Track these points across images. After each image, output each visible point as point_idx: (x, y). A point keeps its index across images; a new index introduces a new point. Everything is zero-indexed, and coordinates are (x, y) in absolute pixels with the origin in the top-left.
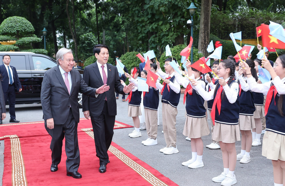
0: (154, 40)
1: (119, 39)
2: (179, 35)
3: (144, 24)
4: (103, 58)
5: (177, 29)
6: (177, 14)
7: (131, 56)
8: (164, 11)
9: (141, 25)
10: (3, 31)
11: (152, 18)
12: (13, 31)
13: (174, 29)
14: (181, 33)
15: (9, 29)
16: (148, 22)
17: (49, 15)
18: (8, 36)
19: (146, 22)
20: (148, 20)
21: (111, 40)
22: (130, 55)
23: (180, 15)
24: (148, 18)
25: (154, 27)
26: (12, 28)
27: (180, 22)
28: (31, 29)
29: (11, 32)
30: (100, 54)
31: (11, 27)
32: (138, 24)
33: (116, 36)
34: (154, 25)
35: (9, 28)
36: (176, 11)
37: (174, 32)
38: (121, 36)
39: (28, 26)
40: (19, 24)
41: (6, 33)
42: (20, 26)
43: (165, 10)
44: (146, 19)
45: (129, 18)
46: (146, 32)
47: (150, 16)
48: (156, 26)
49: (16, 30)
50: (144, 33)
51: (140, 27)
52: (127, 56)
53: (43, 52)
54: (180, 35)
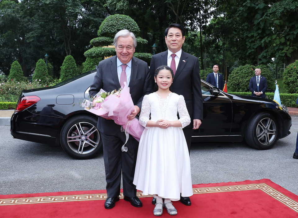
0: (266, 55)
1: (217, 60)
2: (296, 49)
3: (253, 40)
4: (170, 42)
5: (293, 43)
6: (295, 26)
7: (245, 70)
9: (250, 41)
10: (102, 31)
11: (262, 33)
12: (113, 31)
13: (290, 43)
15: (108, 29)
16: (258, 37)
17: (159, 35)
18: (107, 36)
19: (256, 37)
20: (258, 36)
21: (210, 62)
22: (244, 68)
24: (258, 33)
25: (267, 41)
26: (112, 27)
28: (135, 29)
29: (110, 31)
31: (111, 25)
32: (247, 40)
33: (214, 58)
34: (268, 38)
35: (109, 26)
36: (293, 24)
37: (290, 46)
38: (219, 58)
39: (132, 25)
40: (122, 22)
41: (106, 33)
42: (122, 24)
43: (280, 22)
44: (255, 35)
45: (235, 36)
46: (255, 47)
47: (260, 32)
48: (269, 39)
49: (117, 29)
50: (254, 48)
51: (250, 42)
52: (241, 70)
53: (149, 56)
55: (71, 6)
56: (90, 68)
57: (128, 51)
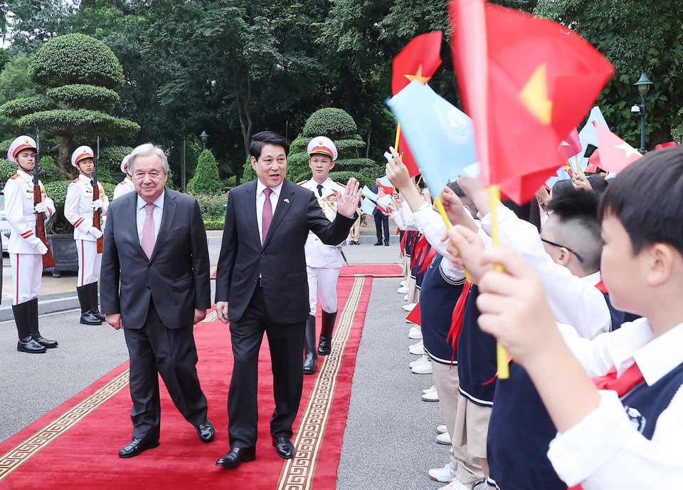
4: (267, 171)
5: (655, 116)
8: (628, 82)
13: (649, 117)
14: (662, 124)
16: (604, 102)
20: (604, 98)
23: (660, 89)
27: (659, 102)
30: (260, 160)
37: (649, 123)
44: (600, 96)
48: (612, 110)
54: (659, 127)
55: (252, 40)
56: (292, 170)
57: (152, 178)
